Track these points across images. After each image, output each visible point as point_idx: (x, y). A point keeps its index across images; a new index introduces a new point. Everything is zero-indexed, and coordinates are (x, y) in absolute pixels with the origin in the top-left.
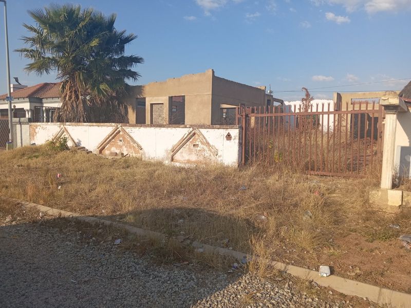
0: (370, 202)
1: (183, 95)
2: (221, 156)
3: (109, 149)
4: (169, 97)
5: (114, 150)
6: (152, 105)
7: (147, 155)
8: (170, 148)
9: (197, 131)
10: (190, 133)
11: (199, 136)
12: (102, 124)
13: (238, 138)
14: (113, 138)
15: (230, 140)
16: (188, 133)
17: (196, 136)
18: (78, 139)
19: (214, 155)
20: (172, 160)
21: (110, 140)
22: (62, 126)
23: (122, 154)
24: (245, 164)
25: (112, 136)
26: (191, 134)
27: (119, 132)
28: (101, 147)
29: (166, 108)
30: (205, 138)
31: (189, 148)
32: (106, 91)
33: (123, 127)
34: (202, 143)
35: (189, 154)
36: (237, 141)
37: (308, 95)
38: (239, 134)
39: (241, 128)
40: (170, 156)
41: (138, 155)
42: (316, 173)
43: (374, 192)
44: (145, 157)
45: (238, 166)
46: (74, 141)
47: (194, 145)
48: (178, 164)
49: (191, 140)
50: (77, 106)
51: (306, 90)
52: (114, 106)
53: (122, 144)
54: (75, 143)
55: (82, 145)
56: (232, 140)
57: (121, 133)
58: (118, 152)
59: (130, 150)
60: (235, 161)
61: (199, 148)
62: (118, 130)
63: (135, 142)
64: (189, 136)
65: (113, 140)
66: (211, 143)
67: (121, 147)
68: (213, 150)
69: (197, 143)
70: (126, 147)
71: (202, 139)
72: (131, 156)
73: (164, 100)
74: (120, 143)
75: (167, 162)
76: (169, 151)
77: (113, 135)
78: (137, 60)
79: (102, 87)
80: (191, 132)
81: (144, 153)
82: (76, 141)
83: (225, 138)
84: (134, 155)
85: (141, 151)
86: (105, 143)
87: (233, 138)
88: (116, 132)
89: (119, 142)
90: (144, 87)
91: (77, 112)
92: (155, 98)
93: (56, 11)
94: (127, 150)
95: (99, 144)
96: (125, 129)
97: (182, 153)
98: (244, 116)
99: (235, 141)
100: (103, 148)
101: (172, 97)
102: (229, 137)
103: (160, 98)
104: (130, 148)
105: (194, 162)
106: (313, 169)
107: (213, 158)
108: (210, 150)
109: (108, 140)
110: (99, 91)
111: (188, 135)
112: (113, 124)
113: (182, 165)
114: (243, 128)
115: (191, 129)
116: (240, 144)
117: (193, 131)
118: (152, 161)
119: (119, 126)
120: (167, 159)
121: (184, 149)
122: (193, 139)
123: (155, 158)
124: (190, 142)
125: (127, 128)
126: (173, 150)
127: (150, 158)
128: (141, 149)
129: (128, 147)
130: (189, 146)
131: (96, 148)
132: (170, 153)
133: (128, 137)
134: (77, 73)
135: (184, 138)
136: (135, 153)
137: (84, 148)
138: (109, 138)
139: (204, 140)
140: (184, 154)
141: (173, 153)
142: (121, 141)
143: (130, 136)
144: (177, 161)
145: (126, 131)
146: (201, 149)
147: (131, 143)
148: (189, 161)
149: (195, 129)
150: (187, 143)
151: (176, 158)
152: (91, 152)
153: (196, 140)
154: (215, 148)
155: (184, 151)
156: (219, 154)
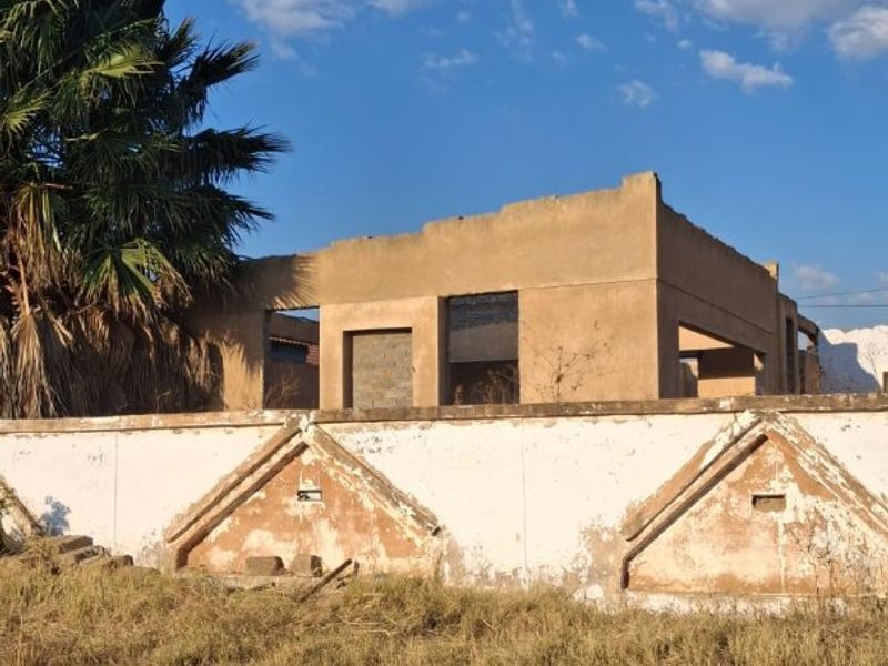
1: (509, 287)
3: (233, 542)
4: (440, 299)
5: (262, 542)
6: (349, 336)
7: (470, 562)
10: (736, 441)
11: (789, 449)
14: (261, 483)
16: (727, 440)
17: (771, 453)
18: (48, 500)
20: (625, 580)
21: (245, 496)
23: (317, 562)
25: (258, 475)
26: (743, 444)
27: (303, 447)
28: (188, 535)
30: (834, 462)
31: (727, 520)
33: (327, 428)
34: (810, 486)
35: (730, 548)
40: (615, 562)
44: (459, 572)
46: (24, 510)
47: (755, 499)
48: (656, 603)
49: (736, 476)
52: (162, 348)
53: (309, 512)
54: (30, 518)
55: (75, 529)
57: (307, 458)
58: (287, 551)
59: (357, 537)
61: (786, 517)
62: (295, 442)
63: (396, 497)
64: (733, 452)
65: (261, 494)
66: (874, 488)
67: (306, 525)
69: (776, 488)
70: (334, 525)
71: (821, 469)
72: (365, 571)
74: (299, 508)
75: (596, 595)
76: (605, 537)
77: (265, 469)
79: (132, 257)
80: (744, 433)
81: (454, 554)
82: (40, 509)
84: (384, 563)
85: (436, 541)
86: (213, 512)
88: (284, 451)
89: (294, 500)
90: (305, 259)
92: (366, 306)
94: (341, 542)
95: (180, 517)
96: (336, 436)
97: (682, 541)
100: (203, 534)
101: (456, 298)
103: (395, 304)
104: (362, 527)
105: (773, 587)
109: (234, 495)
111: (726, 449)
113: (683, 607)
115: (746, 418)
117: (754, 425)
119: (302, 423)
120: (597, 574)
121: (692, 520)
122: (749, 468)
123: (522, 575)
124: (732, 485)
125: (349, 431)
126: (634, 531)
127: (492, 576)
128: (436, 532)
129: (351, 526)
130: (727, 506)
131: (159, 537)
132: (611, 546)
133: (358, 471)
134: (25, 192)
135: (702, 466)
136: (390, 555)
137: (87, 541)
138: (237, 483)
139: (833, 470)
140: (694, 550)
141: (629, 547)
142: (303, 495)
143: (367, 471)
144: (653, 587)
145: (344, 444)
146: (802, 518)
147: (369, 505)
148: (728, 586)
149: (772, 418)
150: (713, 491)
151: (642, 571)
152: (128, 560)
153: (769, 474)
155: (694, 535)
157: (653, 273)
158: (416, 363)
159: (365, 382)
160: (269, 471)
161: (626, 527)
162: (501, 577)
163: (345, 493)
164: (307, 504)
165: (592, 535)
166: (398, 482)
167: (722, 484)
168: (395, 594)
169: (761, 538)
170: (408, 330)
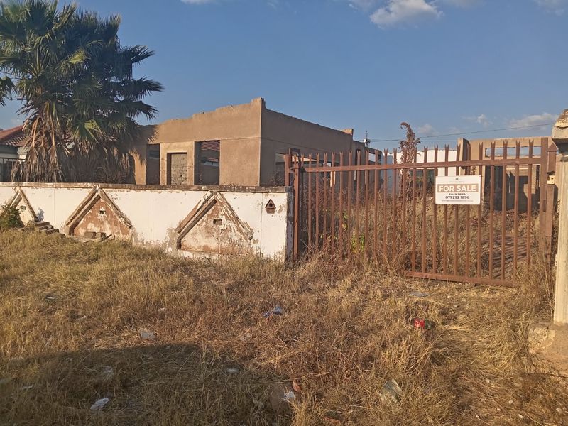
0: (531, 351)
1: (217, 139)
2: (258, 240)
3: (85, 226)
4: (195, 143)
5: (92, 227)
6: (169, 155)
7: (140, 238)
8: (175, 226)
9: (218, 197)
10: (206, 200)
11: (222, 205)
12: (72, 185)
13: (285, 209)
14: (90, 208)
15: (274, 212)
16: (203, 201)
17: (218, 206)
18: (39, 209)
19: (246, 239)
20: (180, 246)
21: (86, 212)
22: (18, 188)
23: (103, 234)
24: (298, 255)
25: (88, 205)
26: (209, 202)
27: (99, 198)
28: (71, 223)
29: (190, 161)
30: (231, 209)
31: (207, 227)
32: (95, 133)
33: (104, 190)
34: (227, 218)
35: (207, 237)
36: (284, 214)
37: (411, 135)
38: (289, 203)
39: (291, 191)
40: (175, 240)
41: (127, 237)
42: (425, 275)
43: (538, 330)
44: (137, 240)
45: (287, 259)
46: (33, 211)
47: (215, 221)
48: (187, 254)
49: (209, 212)
50: (48, 157)
51: (408, 126)
52: (111, 156)
53: (103, 218)
54: (34, 214)
55: (45, 220)
56: (276, 213)
57: (102, 200)
58: (97, 230)
59: (115, 227)
60: (281, 250)
61: (222, 227)
62: (97, 194)
63: (121, 215)
64: (206, 205)
65: (90, 211)
66: (242, 219)
68: (244, 230)
69: (220, 217)
70: (109, 223)
72: (116, 238)
73: (188, 146)
74: (101, 217)
75: (170, 250)
76: (173, 231)
77: (90, 203)
78: (153, 86)
79: (88, 126)
80: (209, 198)
81: (135, 234)
82: (37, 212)
83: (265, 210)
84: (121, 236)
85: (130, 230)
86: (78, 217)
87: (277, 209)
88: (94, 197)
89: (99, 214)
90: (157, 127)
91: (47, 167)
92: (174, 144)
93: (15, 6)
94: (111, 229)
95: (69, 217)
96: (107, 193)
97: (195, 234)
98: (297, 171)
99: (280, 214)
100: (77, 224)
101: (200, 142)
102: (270, 207)
103: (182, 144)
104: (116, 225)
105: (217, 251)
106: (418, 267)
107: (245, 244)
108: (240, 230)
109: (82, 211)
110: (83, 132)
111: (204, 204)
112: (89, 185)
113: (195, 256)
114: (294, 191)
115: (209, 193)
116: (290, 220)
117: (211, 196)
118: (147, 248)
119: (97, 188)
120: (171, 244)
121: (198, 227)
122: (213, 210)
123: (152, 243)
124: (208, 215)
125: (110, 191)
126: (180, 230)
127: (145, 241)
128: (130, 227)
129: (113, 223)
130: (207, 223)
131: (64, 224)
132: (174, 234)
134: (47, 104)
135: (198, 208)
136: (123, 234)
137: (48, 223)
138: (83, 207)
139: (230, 212)
140: (198, 237)
141: (179, 235)
142: (102, 212)
143: (114, 205)
145: (109, 196)
146: (225, 228)
148: (206, 249)
149: (216, 193)
150: (203, 217)
151: (185, 243)
152: (57, 231)
153: (218, 213)
154: (249, 227)
155: (198, 232)
156: (255, 237)
157: (259, 135)
158: (187, 165)
160: (91, 204)
161: (177, 228)
162: (147, 243)
163: (111, 212)
164: (102, 215)
167: (206, 215)
168: (125, 245)
170: (186, 153)
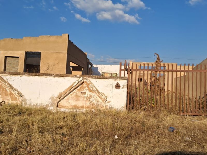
1: (39, 51)
2: (110, 102)
4: (25, 52)
6: (6, 57)
7: (28, 102)
8: (56, 95)
11: (88, 84)
15: (119, 88)
16: (78, 82)
17: (85, 85)
19: (103, 101)
20: (57, 106)
26: (80, 83)
30: (95, 87)
31: (76, 96)
33: (0, 75)
34: (90, 91)
35: (76, 101)
40: (56, 103)
44: (26, 104)
48: (63, 110)
49: (78, 88)
51: (158, 55)
56: (121, 88)
59: (5, 97)
60: (124, 105)
61: (86, 96)
63: (14, 89)
64: (78, 84)
66: (100, 91)
68: (103, 97)
69: (85, 91)
71: (92, 88)
75: (52, 108)
76: (54, 98)
80: (81, 81)
81: (25, 100)
83: (114, 87)
84: (10, 102)
85: (21, 98)
87: (121, 86)
92: (10, 52)
94: (2, 97)
97: (68, 99)
99: (123, 89)
101: (29, 52)
102: (118, 86)
103: (16, 52)
104: (6, 94)
105: (83, 107)
107: (101, 103)
108: (100, 97)
113: (68, 111)
115: (81, 78)
117: (82, 80)
120: (52, 105)
121: (70, 96)
122: (81, 87)
123: (38, 105)
124: (78, 90)
125: (5, 76)
126: (60, 97)
127: (32, 105)
128: (22, 96)
129: (4, 94)
130: (76, 93)
132: (55, 100)
133: (6, 84)
135: (73, 86)
136: (12, 100)
140: (70, 101)
141: (59, 100)
143: (8, 84)
144: (62, 107)
145: (4, 78)
146: (88, 96)
147: (8, 90)
148: (75, 107)
149: (85, 79)
150: (74, 91)
151: (61, 104)
153: (84, 88)
154: (105, 95)
155: (70, 98)
156: (108, 100)
157: (67, 52)
158: (19, 64)
159: (8, 66)
161: (58, 97)
162: (34, 105)
163: (3, 88)
165: (52, 98)
166: (15, 86)
167: (76, 90)
168: (12, 108)
169: (82, 99)
170: (18, 57)
